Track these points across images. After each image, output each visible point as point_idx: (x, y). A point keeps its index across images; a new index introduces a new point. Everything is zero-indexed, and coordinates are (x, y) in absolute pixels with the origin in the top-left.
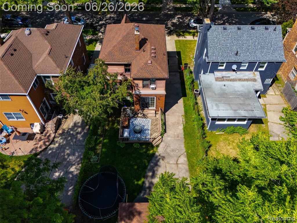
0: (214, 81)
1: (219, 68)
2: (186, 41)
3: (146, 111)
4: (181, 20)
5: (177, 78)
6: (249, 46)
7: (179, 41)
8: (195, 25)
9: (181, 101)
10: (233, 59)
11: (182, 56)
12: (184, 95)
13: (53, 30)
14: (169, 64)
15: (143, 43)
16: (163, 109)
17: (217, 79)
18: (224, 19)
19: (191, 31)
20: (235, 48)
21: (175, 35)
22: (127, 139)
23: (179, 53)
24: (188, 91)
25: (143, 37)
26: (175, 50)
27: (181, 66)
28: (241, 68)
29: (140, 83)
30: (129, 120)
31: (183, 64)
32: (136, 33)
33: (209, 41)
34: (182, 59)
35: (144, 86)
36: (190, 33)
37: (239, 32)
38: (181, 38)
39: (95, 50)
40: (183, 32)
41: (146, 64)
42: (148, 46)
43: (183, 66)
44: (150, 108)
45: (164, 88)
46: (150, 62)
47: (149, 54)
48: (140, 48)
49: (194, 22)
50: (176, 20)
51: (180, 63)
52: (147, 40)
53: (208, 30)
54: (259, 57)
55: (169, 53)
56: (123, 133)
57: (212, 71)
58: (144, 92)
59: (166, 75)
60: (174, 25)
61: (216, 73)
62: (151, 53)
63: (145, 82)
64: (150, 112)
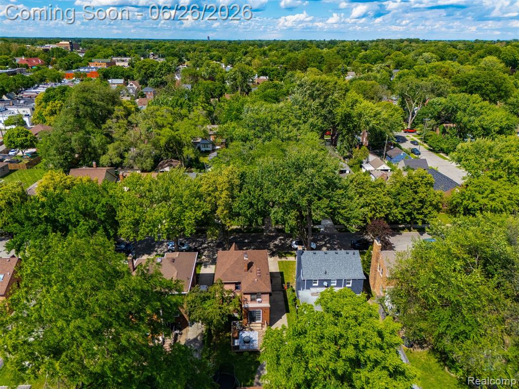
0: (310, 296)
1: (314, 285)
2: (289, 262)
3: (253, 324)
4: (283, 242)
5: (281, 297)
6: (335, 267)
7: (282, 262)
8: (296, 246)
9: (285, 317)
10: (323, 277)
11: (285, 276)
12: (288, 311)
13: (177, 258)
14: (271, 283)
15: (250, 265)
16: (268, 322)
17: (313, 294)
18: (326, 240)
19: (293, 252)
20: (324, 269)
21: (277, 256)
22: (238, 347)
23: (282, 274)
24: (291, 308)
25: (250, 261)
26: (278, 271)
27: (284, 285)
28: (332, 285)
29: (248, 297)
30: (239, 332)
31: (286, 283)
32: (245, 258)
33: (302, 263)
34: (285, 279)
35: (252, 300)
36: (291, 254)
37: (326, 255)
38: (283, 259)
39: (201, 273)
40: (285, 253)
41: (253, 281)
42: (254, 268)
43: (285, 286)
44: (257, 322)
45: (268, 302)
46: (256, 280)
47: (255, 274)
48: (248, 269)
49: (296, 244)
50: (278, 241)
51: (283, 282)
52: (253, 263)
53: (302, 254)
54: (344, 276)
55: (271, 273)
56: (234, 344)
57: (308, 288)
58: (251, 305)
59: (269, 290)
60: (276, 246)
61: (311, 289)
62: (257, 273)
63: (253, 296)
64: (257, 325)
